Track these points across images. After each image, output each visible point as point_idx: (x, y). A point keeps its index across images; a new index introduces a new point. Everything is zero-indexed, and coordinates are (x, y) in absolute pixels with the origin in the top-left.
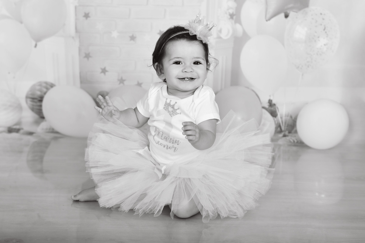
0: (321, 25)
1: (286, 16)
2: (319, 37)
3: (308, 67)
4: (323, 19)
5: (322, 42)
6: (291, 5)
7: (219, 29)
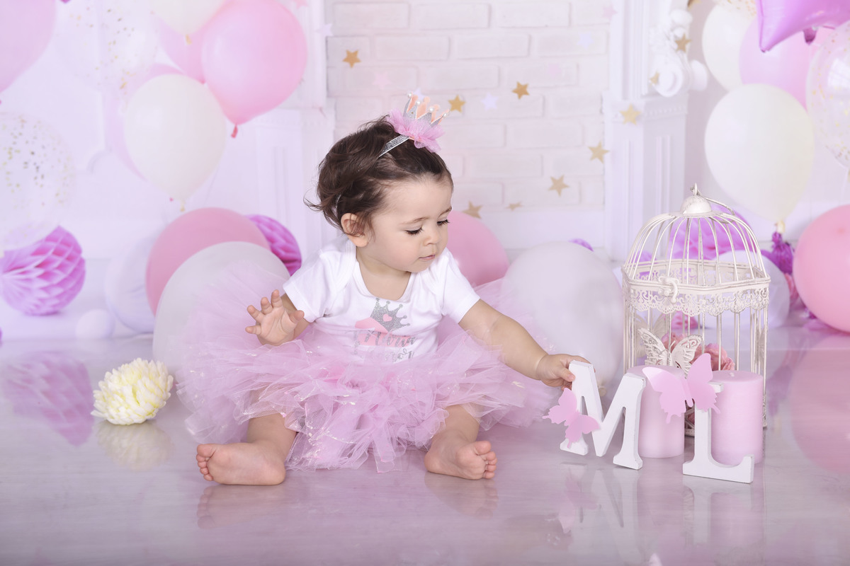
1: (810, 38)
6: (820, 13)
7: (652, 75)
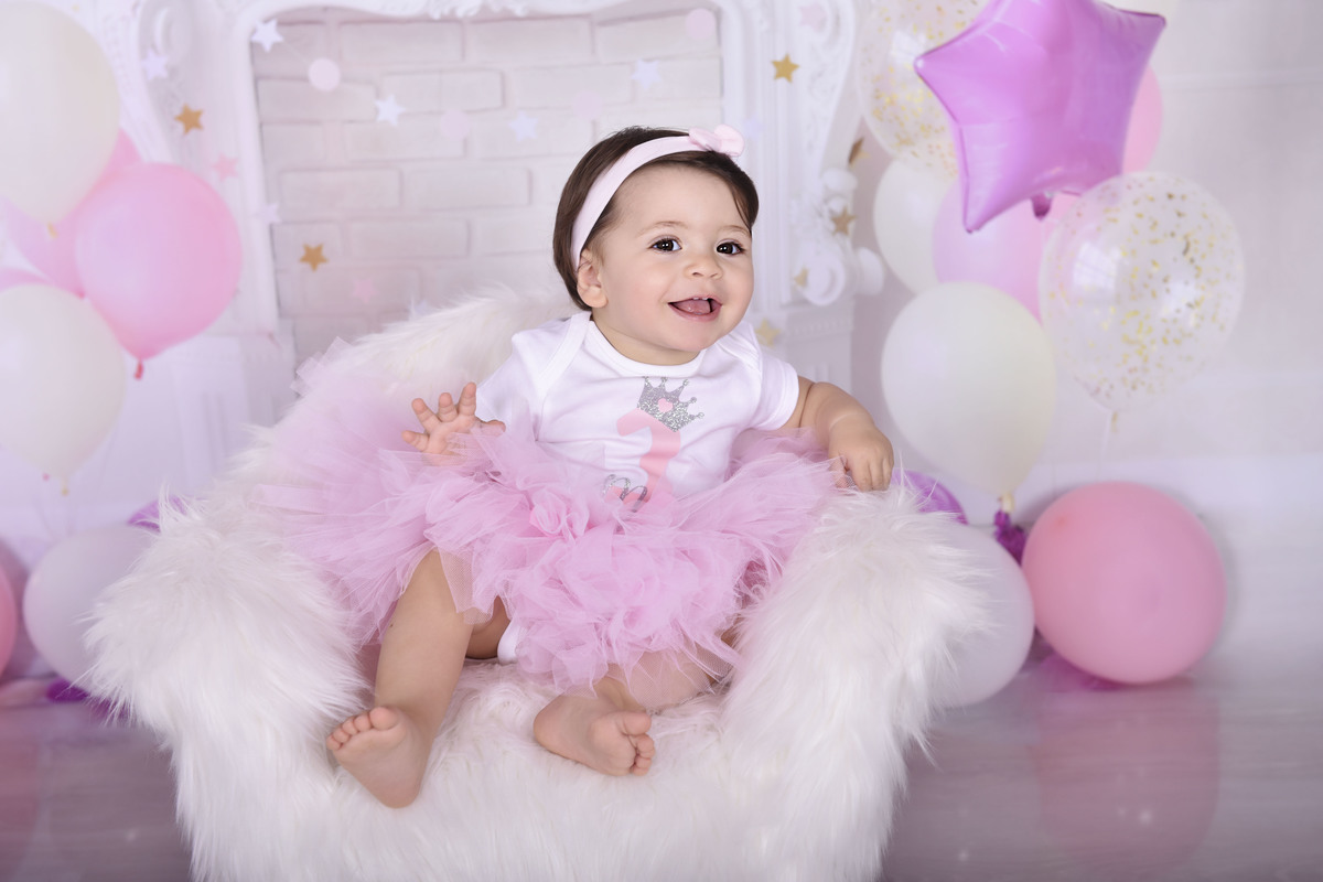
0: (1173, 235)
1: (1041, 210)
2: (1165, 280)
3: (1134, 388)
4: (1179, 215)
5: (1179, 296)
6: (1056, 171)
7: (797, 272)
